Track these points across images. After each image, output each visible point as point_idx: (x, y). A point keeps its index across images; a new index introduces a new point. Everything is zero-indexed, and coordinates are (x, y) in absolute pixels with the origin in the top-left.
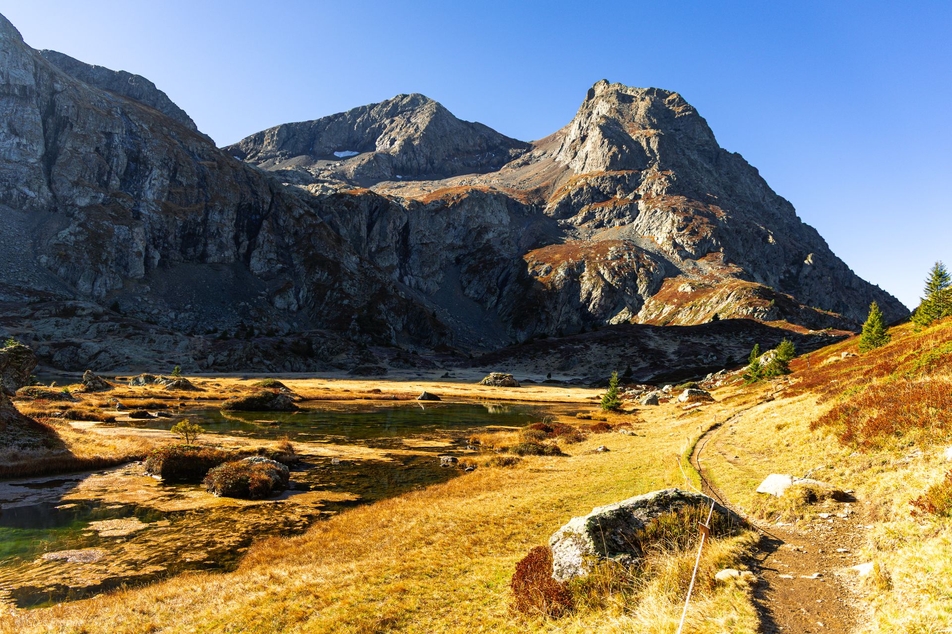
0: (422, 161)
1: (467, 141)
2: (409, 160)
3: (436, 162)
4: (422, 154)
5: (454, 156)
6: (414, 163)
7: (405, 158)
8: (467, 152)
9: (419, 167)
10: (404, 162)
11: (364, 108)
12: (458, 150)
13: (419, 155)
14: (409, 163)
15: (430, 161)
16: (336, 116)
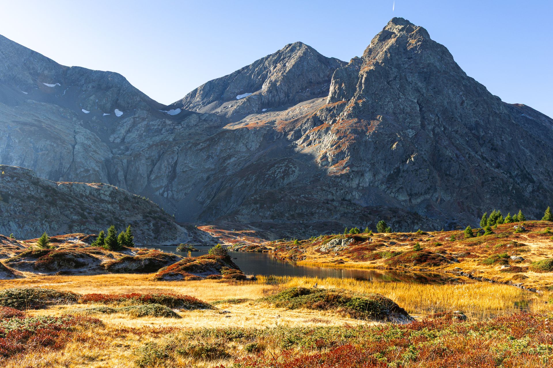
0: (282, 96)
1: (319, 75)
2: (273, 96)
3: (291, 95)
4: (282, 91)
5: (306, 88)
6: (277, 98)
7: (270, 96)
8: (318, 83)
9: (280, 100)
10: (270, 98)
11: (263, 59)
12: (311, 82)
13: (280, 92)
14: (273, 99)
15: (287, 95)
16: (243, 69)
